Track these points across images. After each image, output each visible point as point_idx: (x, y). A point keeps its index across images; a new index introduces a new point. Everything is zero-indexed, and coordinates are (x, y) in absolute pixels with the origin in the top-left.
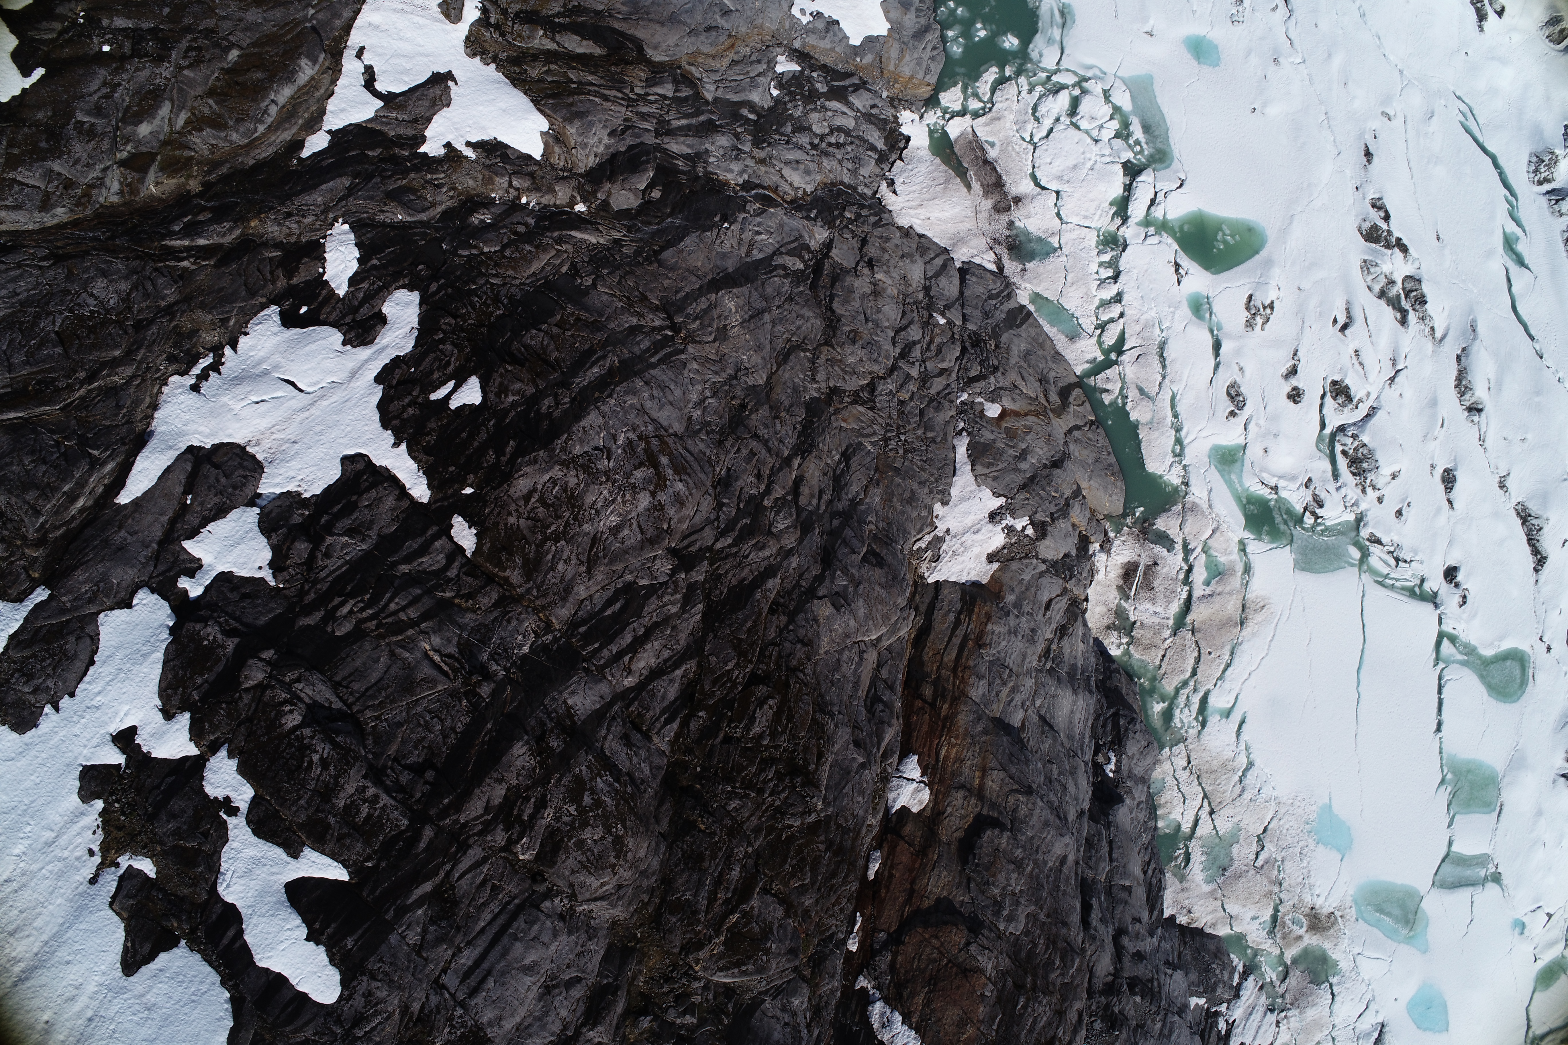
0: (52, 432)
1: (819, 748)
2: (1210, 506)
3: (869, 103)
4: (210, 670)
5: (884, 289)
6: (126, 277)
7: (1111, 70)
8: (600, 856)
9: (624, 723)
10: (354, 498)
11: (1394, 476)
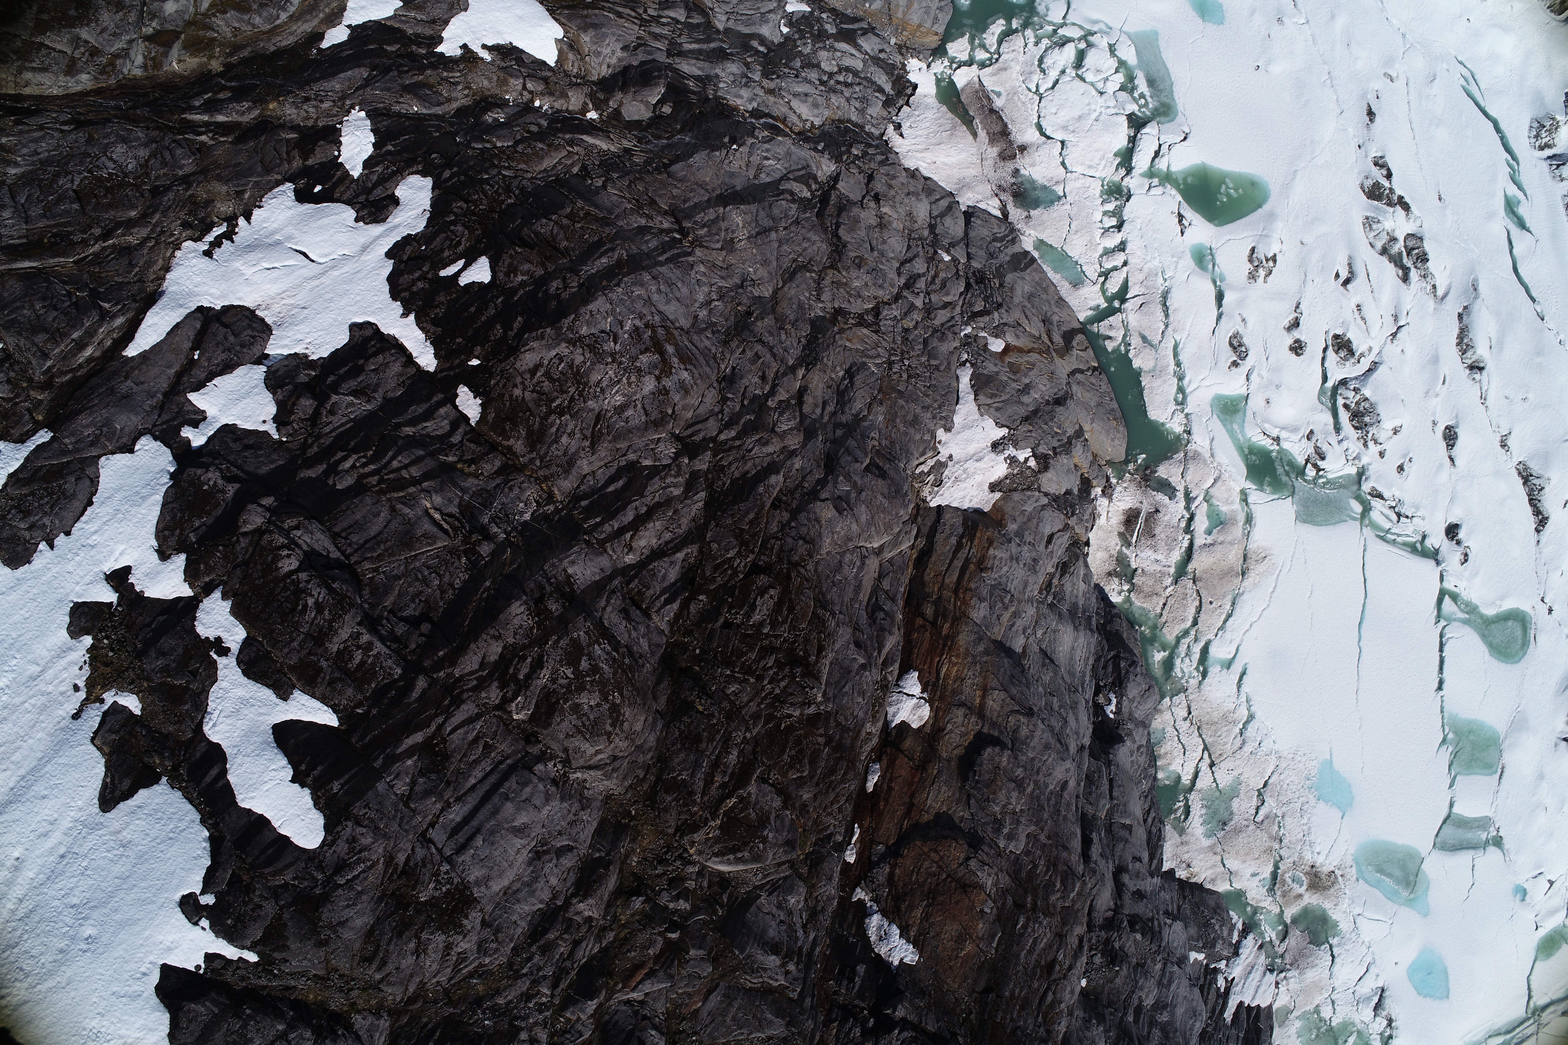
0: (65, 283)
1: (819, 641)
2: (1212, 455)
3: (877, 47)
4: (209, 513)
5: (890, 223)
6: (146, 145)
7: (1116, 25)
8: (596, 723)
9: (624, 599)
10: (361, 362)
11: (1396, 431)
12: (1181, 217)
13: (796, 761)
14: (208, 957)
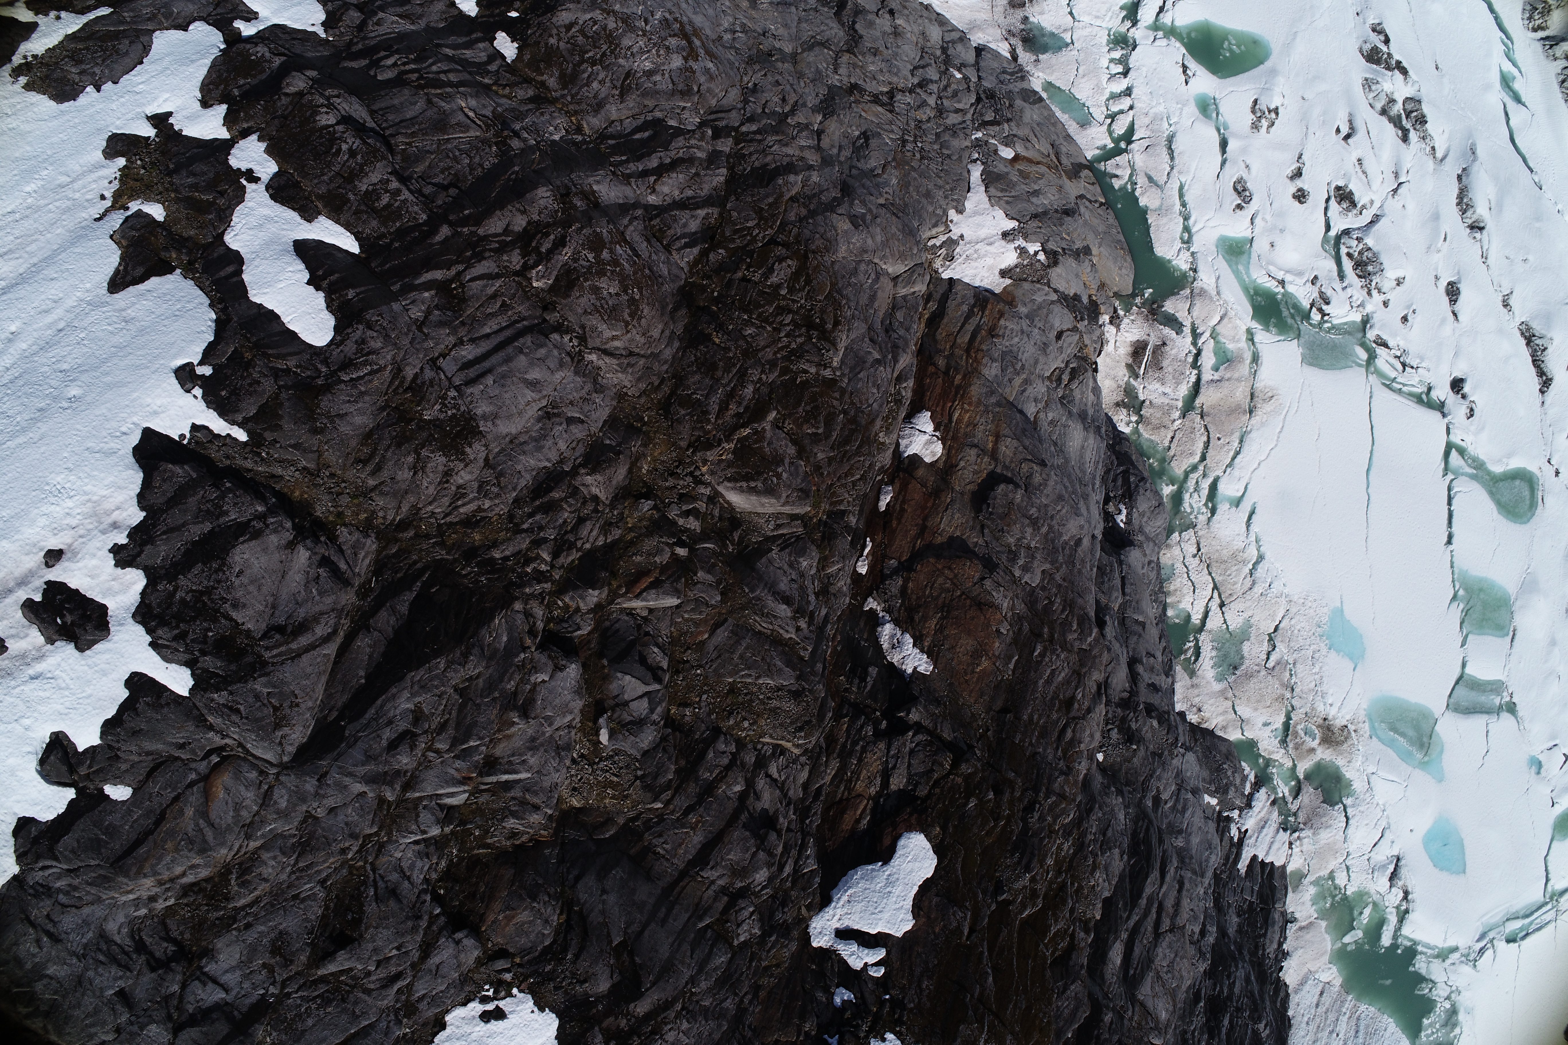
1: (835, 320)
2: (1218, 293)
4: (254, 76)
5: (904, 34)
8: (614, 308)
9: (647, 228)
12: (1185, 68)
13: (811, 416)
14: (195, 428)
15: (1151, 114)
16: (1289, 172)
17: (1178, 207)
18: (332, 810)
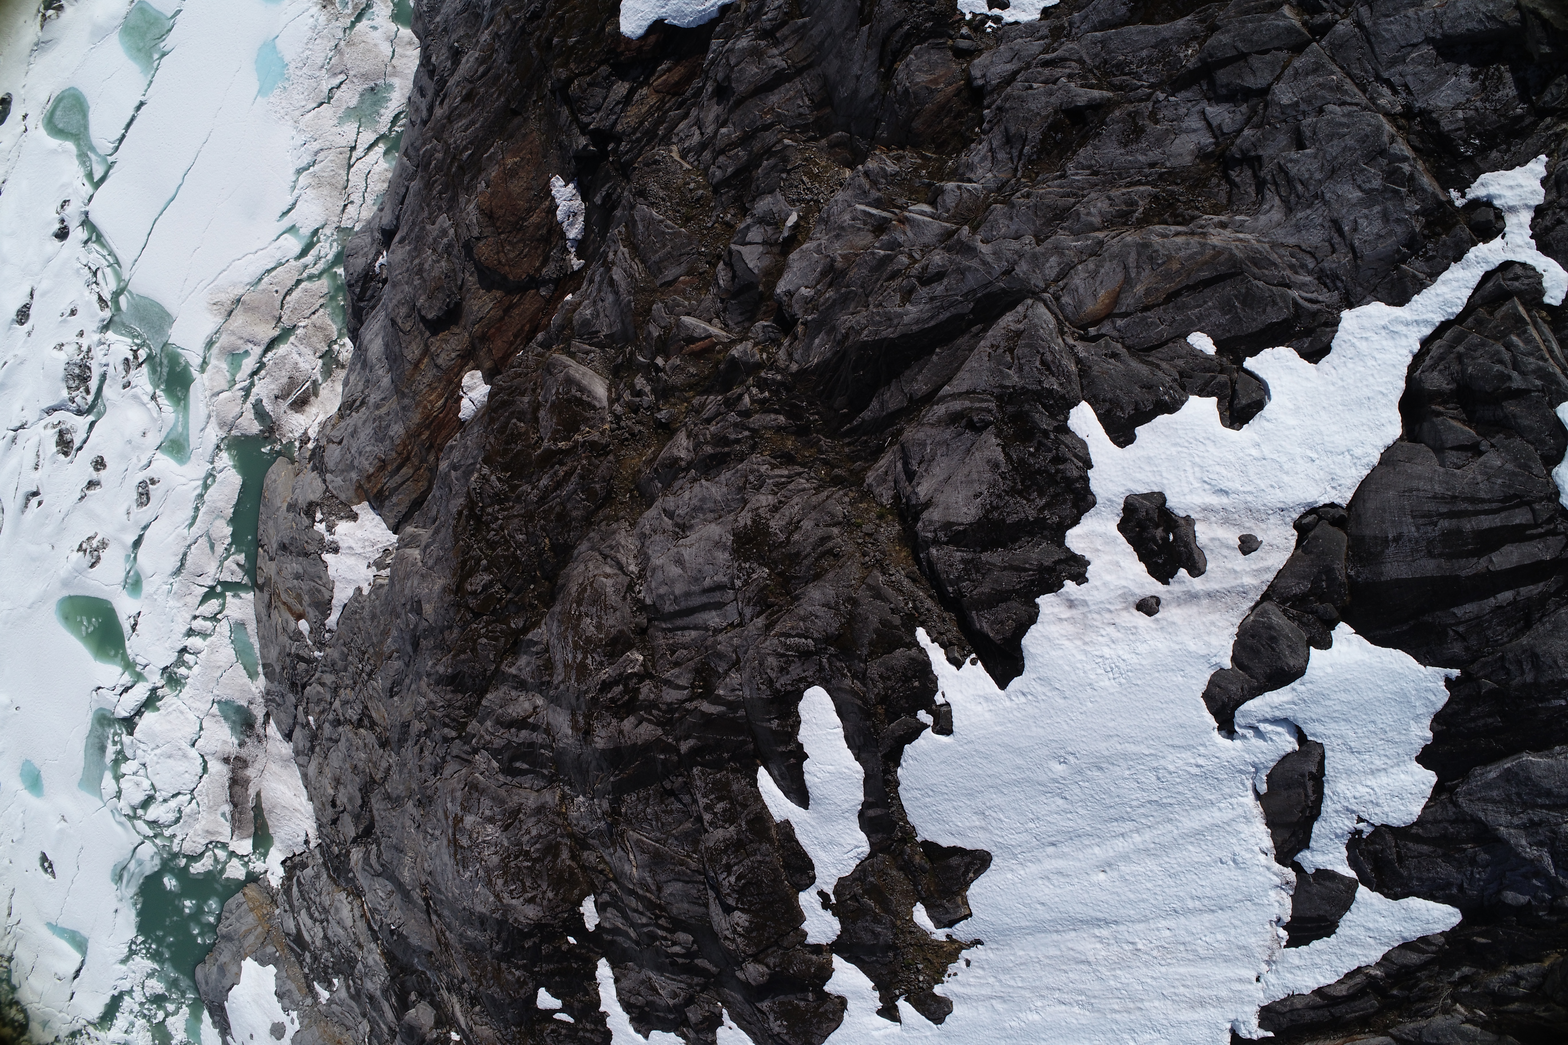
4: (790, 1004)
7: (106, 811)
10: (648, 1010)
11: (60, 347)
12: (134, 628)
13: (514, 437)
14: (958, 664)
15: (182, 602)
16: (98, 490)
17: (203, 510)
18: (1017, 237)
